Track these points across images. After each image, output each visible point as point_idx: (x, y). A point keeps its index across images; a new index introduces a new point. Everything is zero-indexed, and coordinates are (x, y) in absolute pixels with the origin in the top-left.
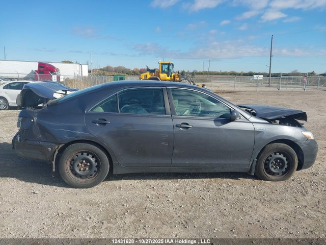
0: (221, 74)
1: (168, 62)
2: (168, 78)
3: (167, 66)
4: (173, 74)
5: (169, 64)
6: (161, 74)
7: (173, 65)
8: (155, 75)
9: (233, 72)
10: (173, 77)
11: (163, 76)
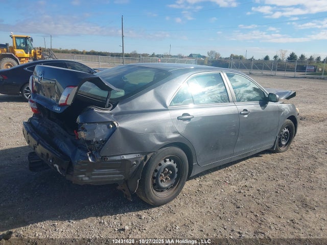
0: (62, 52)
1: (25, 36)
2: (27, 55)
3: (22, 41)
4: (33, 51)
5: (26, 39)
6: (15, 50)
7: (32, 40)
8: (7, 51)
9: (75, 50)
10: (33, 55)
11: (19, 52)
